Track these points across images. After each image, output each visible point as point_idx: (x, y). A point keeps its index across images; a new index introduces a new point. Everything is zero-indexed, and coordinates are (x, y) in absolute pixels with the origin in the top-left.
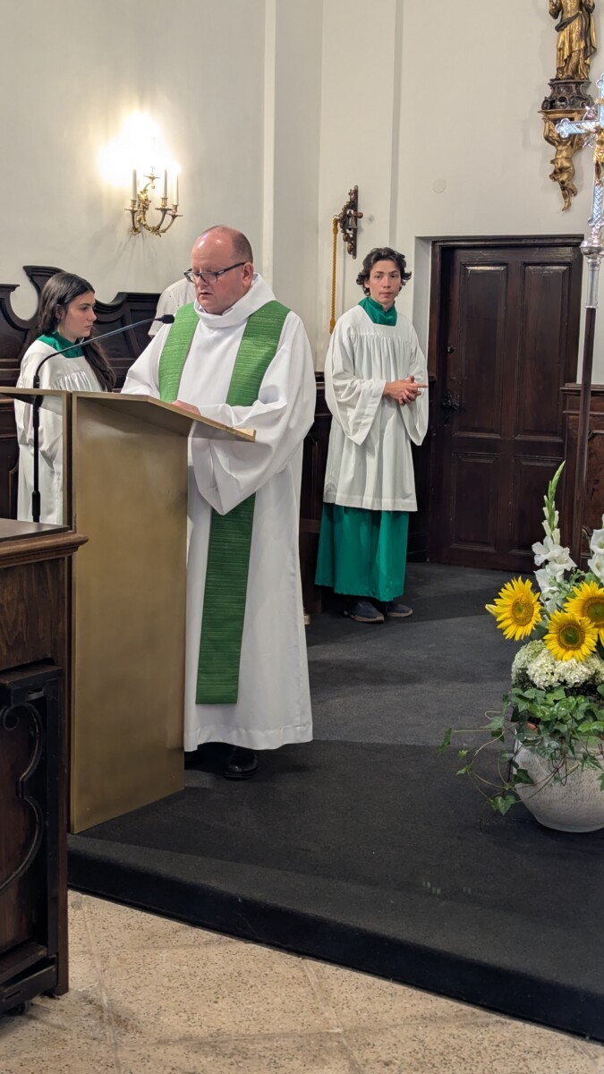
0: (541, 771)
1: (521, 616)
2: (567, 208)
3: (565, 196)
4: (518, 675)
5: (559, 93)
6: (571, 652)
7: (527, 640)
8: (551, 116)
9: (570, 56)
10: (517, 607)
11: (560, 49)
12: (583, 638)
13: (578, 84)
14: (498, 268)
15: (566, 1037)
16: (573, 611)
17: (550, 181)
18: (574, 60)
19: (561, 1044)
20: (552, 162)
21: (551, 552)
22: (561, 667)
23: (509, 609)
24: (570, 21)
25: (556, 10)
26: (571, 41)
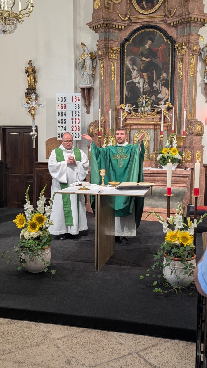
0: (28, 259)
1: (21, 222)
3: (32, 117)
4: (22, 237)
5: (29, 92)
6: (34, 230)
7: (23, 228)
8: (27, 97)
9: (31, 83)
10: (20, 220)
11: (28, 81)
12: (36, 226)
13: (33, 90)
14: (17, 133)
15: (33, 323)
16: (34, 220)
17: (28, 113)
18: (32, 84)
19: (32, 324)
21: (28, 206)
22: (32, 234)
23: (18, 221)
24: (30, 74)
25: (27, 72)
26: (31, 79)
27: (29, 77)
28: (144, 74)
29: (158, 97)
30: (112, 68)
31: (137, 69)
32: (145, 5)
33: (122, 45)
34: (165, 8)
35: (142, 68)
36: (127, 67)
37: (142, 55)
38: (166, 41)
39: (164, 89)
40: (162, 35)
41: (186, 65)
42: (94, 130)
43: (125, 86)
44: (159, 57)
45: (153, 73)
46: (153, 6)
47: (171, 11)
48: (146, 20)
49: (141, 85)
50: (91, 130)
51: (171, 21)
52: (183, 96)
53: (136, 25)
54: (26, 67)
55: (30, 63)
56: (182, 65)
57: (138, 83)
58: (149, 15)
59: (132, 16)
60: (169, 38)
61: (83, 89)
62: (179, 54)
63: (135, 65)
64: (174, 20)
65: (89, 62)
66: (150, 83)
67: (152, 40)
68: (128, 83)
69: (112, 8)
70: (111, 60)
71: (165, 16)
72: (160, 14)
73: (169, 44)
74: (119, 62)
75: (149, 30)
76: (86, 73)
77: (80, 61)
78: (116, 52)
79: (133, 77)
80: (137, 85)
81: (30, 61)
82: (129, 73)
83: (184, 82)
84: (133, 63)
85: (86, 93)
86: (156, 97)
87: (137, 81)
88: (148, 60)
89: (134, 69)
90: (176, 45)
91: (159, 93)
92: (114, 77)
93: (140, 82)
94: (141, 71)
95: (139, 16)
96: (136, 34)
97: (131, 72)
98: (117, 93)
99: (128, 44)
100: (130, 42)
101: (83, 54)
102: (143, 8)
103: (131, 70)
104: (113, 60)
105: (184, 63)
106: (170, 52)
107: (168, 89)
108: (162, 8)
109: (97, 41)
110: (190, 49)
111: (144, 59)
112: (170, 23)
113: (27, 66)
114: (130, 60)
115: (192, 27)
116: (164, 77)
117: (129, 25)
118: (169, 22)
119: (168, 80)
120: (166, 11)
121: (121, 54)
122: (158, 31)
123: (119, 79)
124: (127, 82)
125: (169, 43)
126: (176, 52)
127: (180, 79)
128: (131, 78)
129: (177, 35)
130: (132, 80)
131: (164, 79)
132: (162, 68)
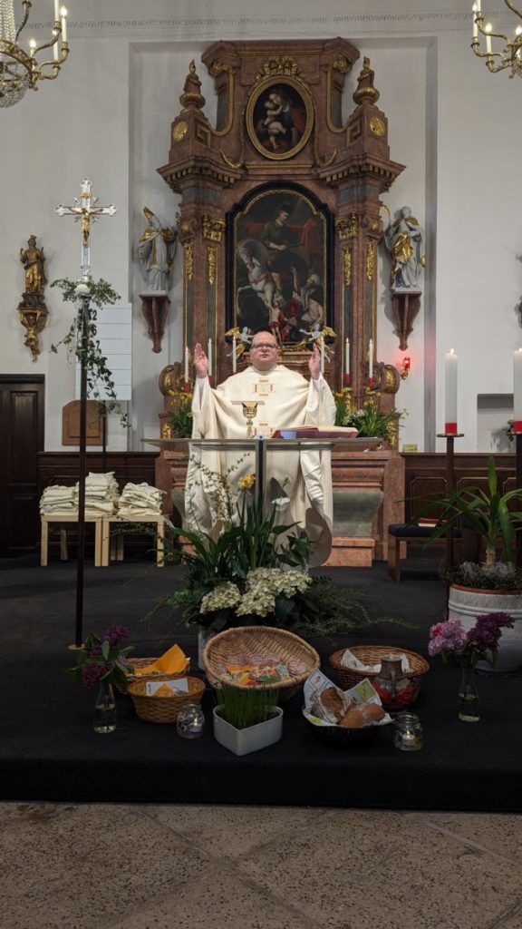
2: (35, 360)
3: (33, 354)
5: (28, 300)
8: (24, 312)
9: (33, 282)
11: (27, 279)
15: (126, 807)
17: (25, 346)
18: (35, 285)
19: (125, 813)
20: (26, 336)
24: (32, 264)
25: (24, 259)
26: (33, 275)
27: (30, 271)
28: (273, 274)
29: (303, 321)
30: (210, 259)
31: (259, 264)
32: (274, 144)
33: (229, 217)
34: (313, 151)
35: (269, 262)
36: (240, 260)
37: (270, 238)
38: (315, 213)
39: (314, 305)
40: (309, 202)
41: (358, 256)
42: (173, 380)
43: (236, 297)
44: (303, 244)
45: (292, 274)
46: (291, 147)
47: (327, 158)
48: (276, 172)
49: (268, 295)
50: (168, 380)
51: (327, 174)
52: (355, 315)
53: (256, 181)
54: (22, 250)
55: (32, 241)
56: (352, 257)
57: (263, 292)
58: (282, 162)
59: (248, 163)
60: (322, 207)
61: (147, 300)
62: (344, 237)
63: (257, 258)
64: (334, 172)
65: (160, 247)
66: (287, 291)
67: (289, 210)
68: (242, 291)
69: (209, 144)
70: (208, 243)
71: (314, 166)
72: (305, 162)
73: (322, 220)
74: (223, 249)
75: (282, 191)
76: (156, 266)
77: (142, 244)
78: (217, 227)
79: (251, 280)
80: (260, 295)
81: (33, 238)
82: (244, 273)
83: (355, 289)
84: (253, 253)
85: (154, 307)
86: (299, 319)
87: (260, 289)
88: (281, 248)
89: (253, 265)
90: (338, 221)
91: (304, 313)
92: (215, 278)
93: (265, 290)
94: (267, 270)
95: (263, 163)
96: (257, 198)
97: (248, 270)
98: (219, 309)
99: (243, 216)
100: (245, 213)
101: (149, 231)
102: (270, 149)
103: (248, 267)
104: (213, 244)
105: (355, 254)
106: (323, 234)
107: (322, 306)
108: (308, 150)
109: (179, 205)
110: (366, 226)
111: (272, 245)
112: (325, 179)
113: (26, 248)
114: (245, 246)
115: (368, 187)
116: (313, 282)
117: (243, 179)
118: (322, 175)
119: (321, 288)
120: (317, 157)
121: (226, 233)
122: (300, 195)
123: (224, 282)
124: (240, 289)
125: (322, 217)
126: (336, 235)
127: (348, 284)
128: (248, 282)
129: (338, 202)
130: (248, 285)
131: (313, 285)
132: (308, 264)
